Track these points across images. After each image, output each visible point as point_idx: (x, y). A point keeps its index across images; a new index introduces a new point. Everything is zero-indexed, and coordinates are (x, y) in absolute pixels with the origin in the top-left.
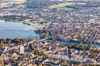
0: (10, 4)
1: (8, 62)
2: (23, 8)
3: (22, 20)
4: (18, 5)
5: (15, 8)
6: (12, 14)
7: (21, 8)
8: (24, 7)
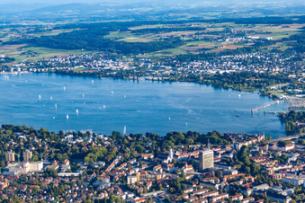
0: (247, 42)
1: (161, 185)
2: (280, 52)
3: (260, 87)
4: (269, 43)
5: (257, 51)
6: (241, 69)
7: (273, 51)
8: (284, 48)
